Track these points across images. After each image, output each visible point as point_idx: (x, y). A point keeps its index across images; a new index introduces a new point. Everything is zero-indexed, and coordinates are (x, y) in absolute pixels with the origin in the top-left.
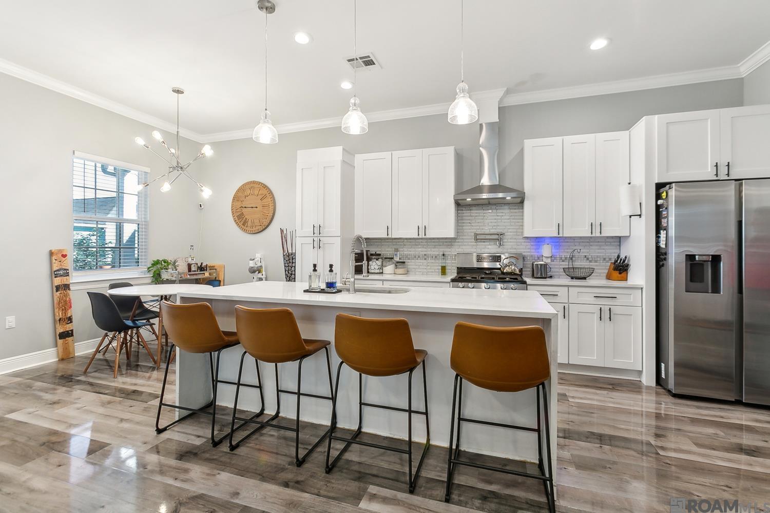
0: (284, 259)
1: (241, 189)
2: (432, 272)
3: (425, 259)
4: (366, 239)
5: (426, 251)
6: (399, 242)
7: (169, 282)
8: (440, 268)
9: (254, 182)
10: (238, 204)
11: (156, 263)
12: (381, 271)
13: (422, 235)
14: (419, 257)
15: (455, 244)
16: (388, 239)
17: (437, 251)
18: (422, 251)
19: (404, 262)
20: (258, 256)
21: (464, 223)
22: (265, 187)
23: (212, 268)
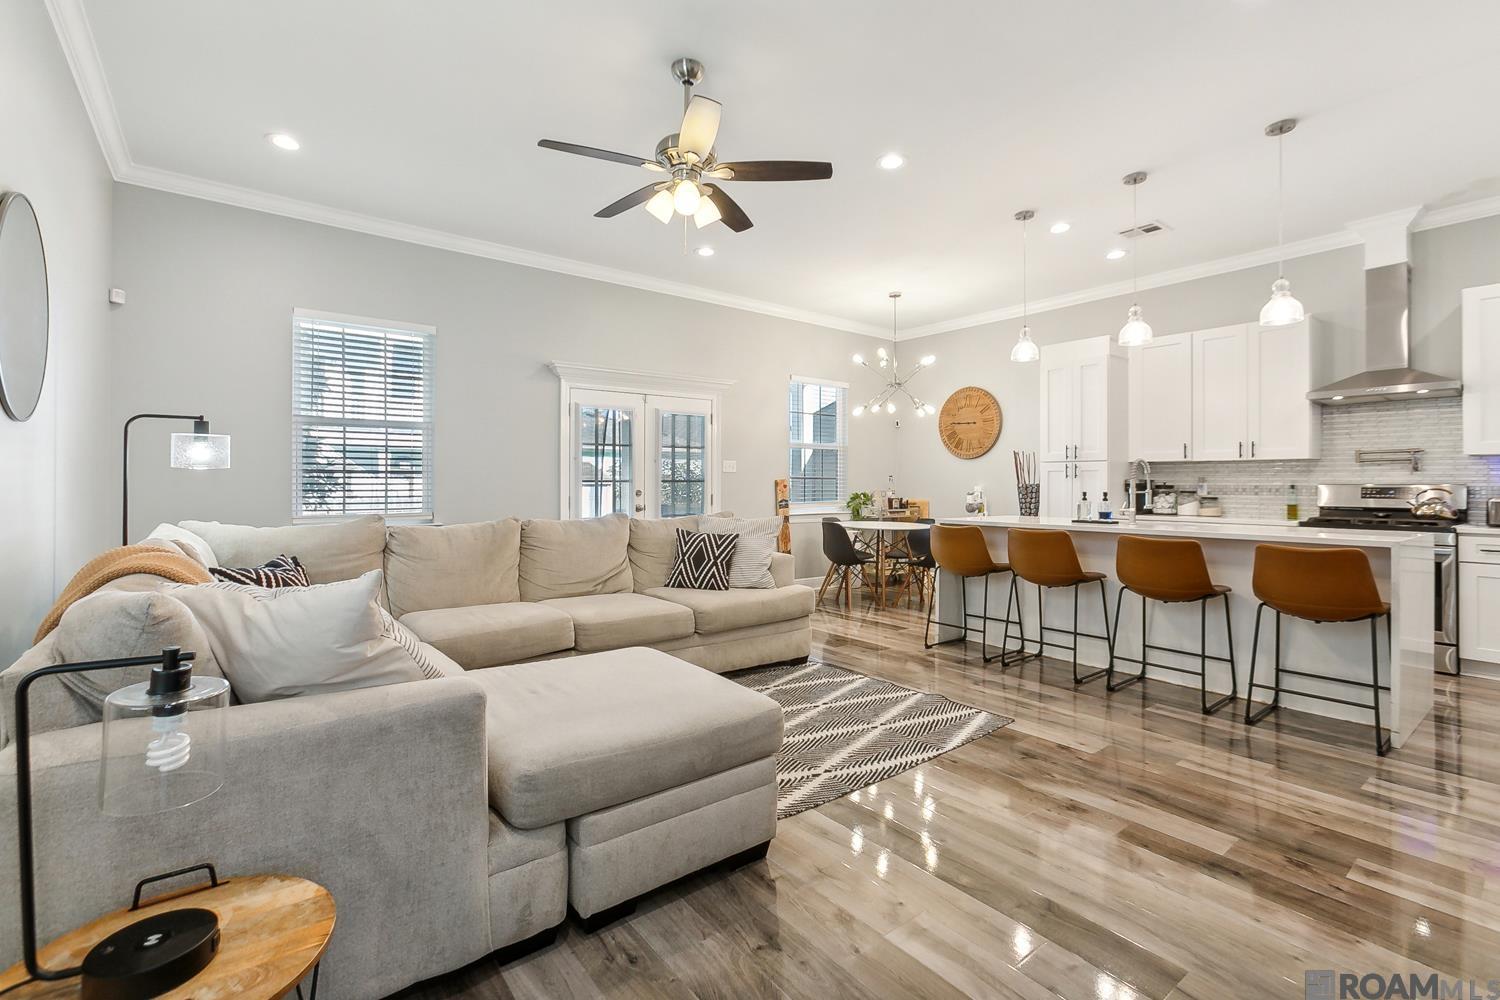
0: (1019, 493)
1: (953, 400)
2: (1270, 514)
3: (1256, 494)
4: (1150, 463)
5: (1257, 481)
6: (1207, 467)
7: (869, 519)
8: (1286, 507)
9: (970, 389)
10: (950, 420)
11: (856, 497)
12: (1174, 511)
13: (1246, 456)
14: (1244, 490)
15: (1317, 469)
16: (1185, 463)
17: (1281, 481)
18: (1250, 481)
19: (1216, 499)
20: (978, 489)
21: (1335, 434)
22: (987, 394)
23: (914, 505)
